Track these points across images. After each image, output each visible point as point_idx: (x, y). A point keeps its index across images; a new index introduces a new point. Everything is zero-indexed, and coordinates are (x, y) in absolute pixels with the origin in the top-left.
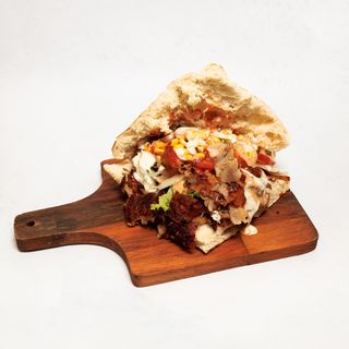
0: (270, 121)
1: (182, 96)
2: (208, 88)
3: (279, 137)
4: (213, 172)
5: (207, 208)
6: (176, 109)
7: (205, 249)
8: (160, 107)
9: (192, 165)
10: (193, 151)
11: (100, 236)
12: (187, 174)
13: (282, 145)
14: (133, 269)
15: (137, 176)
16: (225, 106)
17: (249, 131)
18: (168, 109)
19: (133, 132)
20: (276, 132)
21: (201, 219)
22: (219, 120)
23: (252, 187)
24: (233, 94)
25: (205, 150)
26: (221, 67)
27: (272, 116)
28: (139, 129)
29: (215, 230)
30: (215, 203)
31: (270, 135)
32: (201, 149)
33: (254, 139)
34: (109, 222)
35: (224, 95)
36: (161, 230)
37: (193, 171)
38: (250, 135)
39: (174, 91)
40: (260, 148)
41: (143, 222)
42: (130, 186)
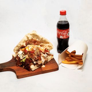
0: (48, 43)
1: (28, 38)
2: (33, 36)
3: (51, 47)
4: (34, 53)
5: (32, 61)
6: (27, 41)
7: (33, 70)
8: (23, 40)
9: (30, 52)
10: (30, 49)
11: (10, 69)
12: (28, 54)
13: (52, 48)
14: (17, 75)
15: (19, 56)
16: (37, 40)
17: (44, 45)
18: (25, 41)
19: (18, 46)
20: (50, 45)
21: (32, 63)
22: (36, 43)
23: (43, 56)
24: (39, 37)
25: (33, 49)
26: (35, 31)
27: (49, 42)
28: (19, 45)
29: (35, 66)
30: (34, 60)
31: (49, 46)
32: (32, 49)
33: (45, 47)
34: (12, 66)
35: (37, 37)
36: (23, 67)
37: (30, 53)
38: (44, 46)
39: (26, 37)
40: (46, 49)
41: (20, 65)
42: (17, 58)
